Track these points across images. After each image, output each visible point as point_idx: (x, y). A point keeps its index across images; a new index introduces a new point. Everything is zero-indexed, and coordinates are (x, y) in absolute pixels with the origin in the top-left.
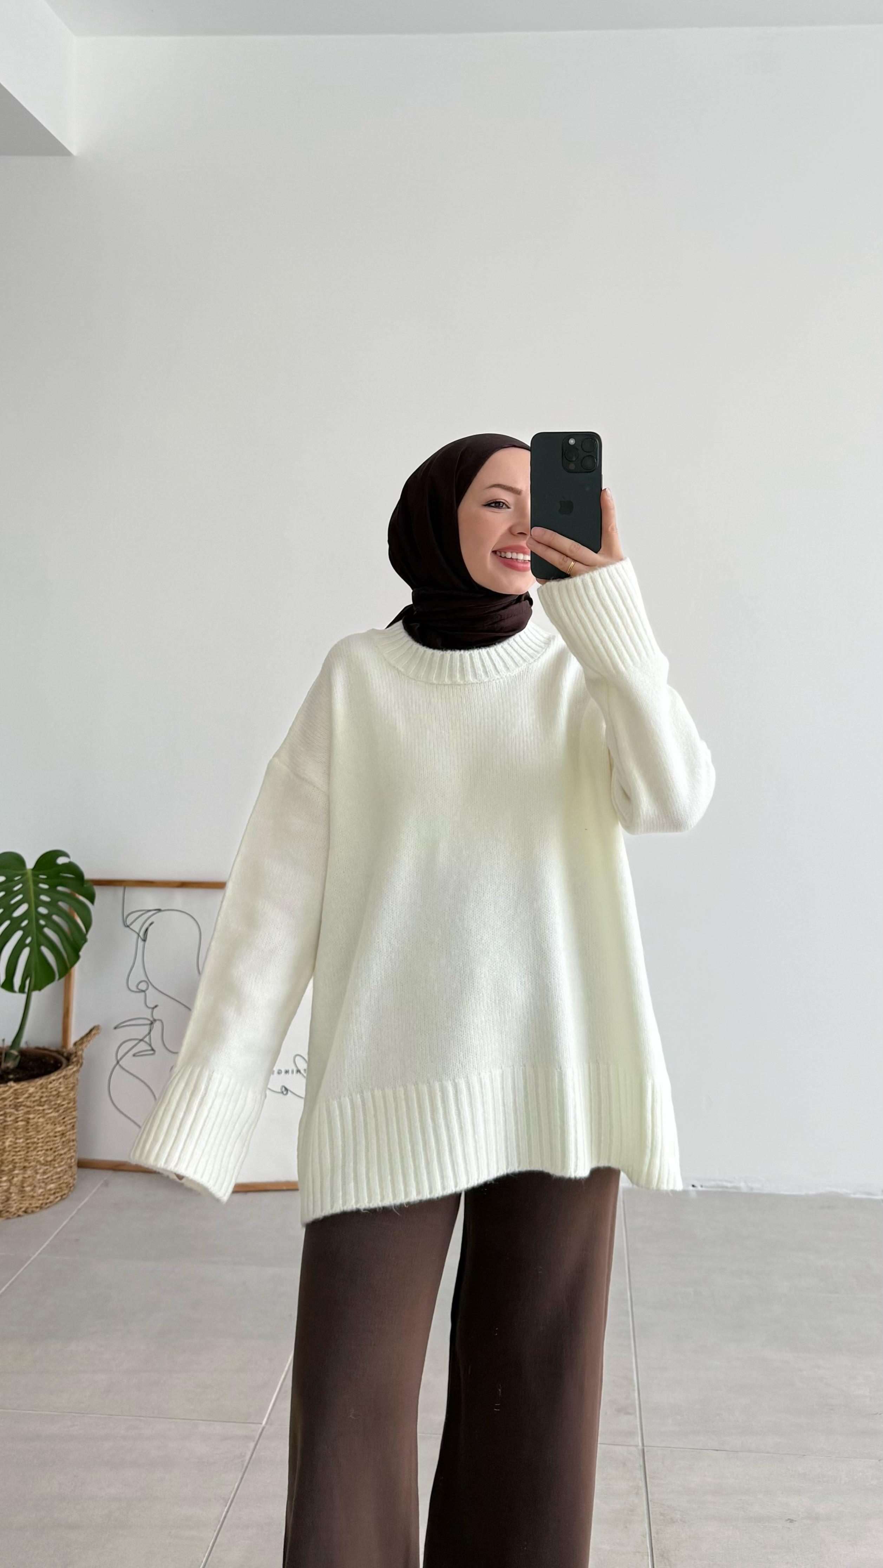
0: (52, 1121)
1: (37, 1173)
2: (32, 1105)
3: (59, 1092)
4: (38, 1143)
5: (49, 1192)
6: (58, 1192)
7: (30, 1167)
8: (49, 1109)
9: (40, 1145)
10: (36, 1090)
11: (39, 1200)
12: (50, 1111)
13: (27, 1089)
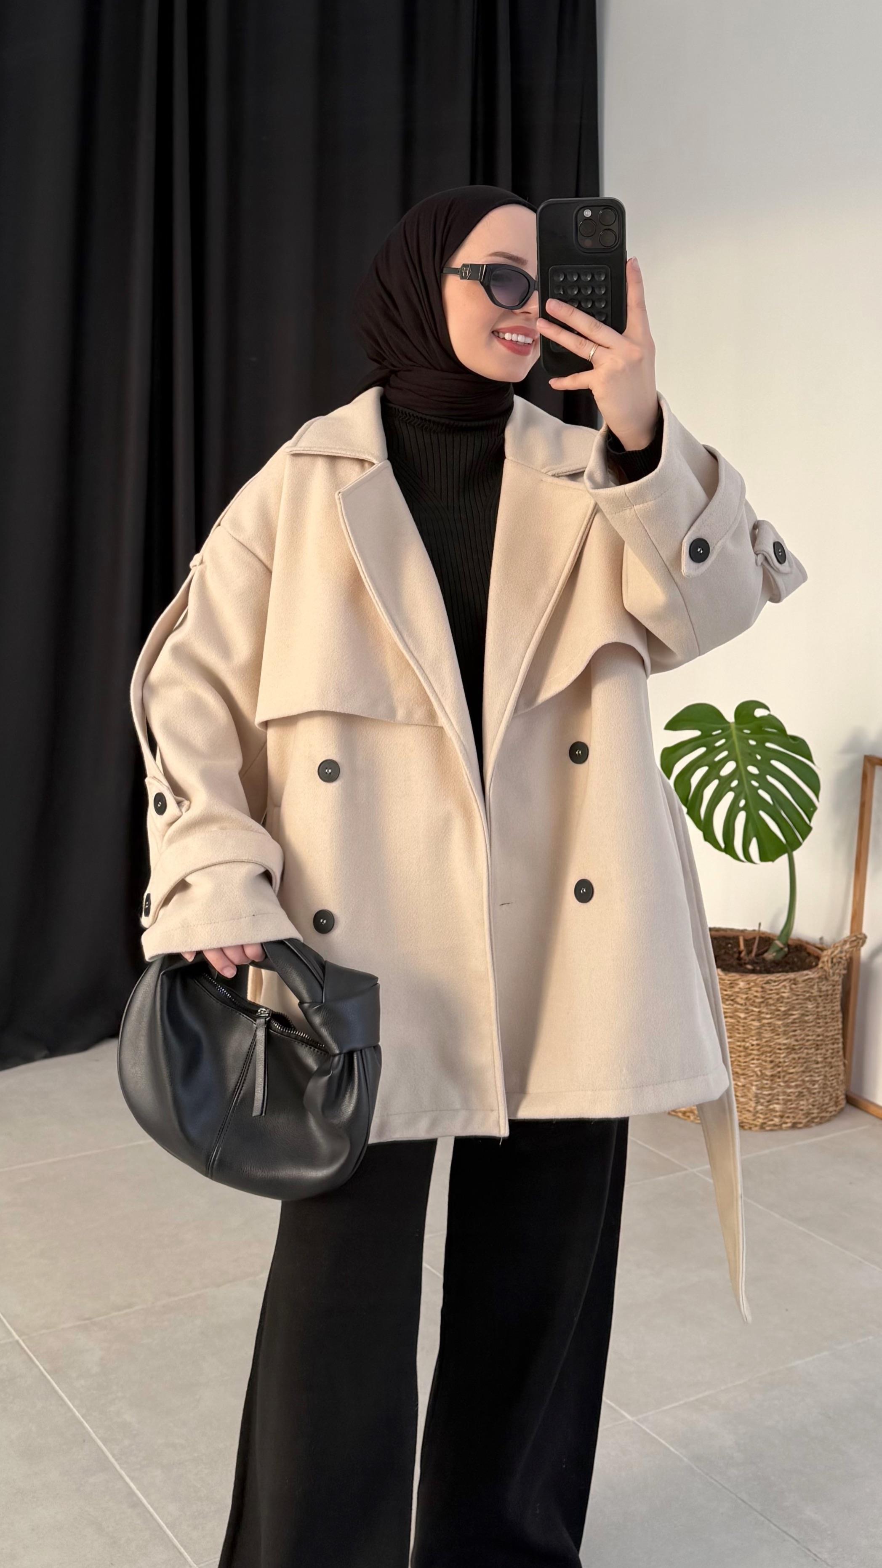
0: (771, 1028)
1: (752, 1085)
2: (742, 1002)
3: (783, 997)
4: (752, 1050)
5: (774, 1114)
6: (788, 1117)
7: (743, 1074)
8: (767, 1014)
9: (755, 1052)
10: (747, 986)
11: (759, 1118)
12: (768, 1016)
13: (736, 982)
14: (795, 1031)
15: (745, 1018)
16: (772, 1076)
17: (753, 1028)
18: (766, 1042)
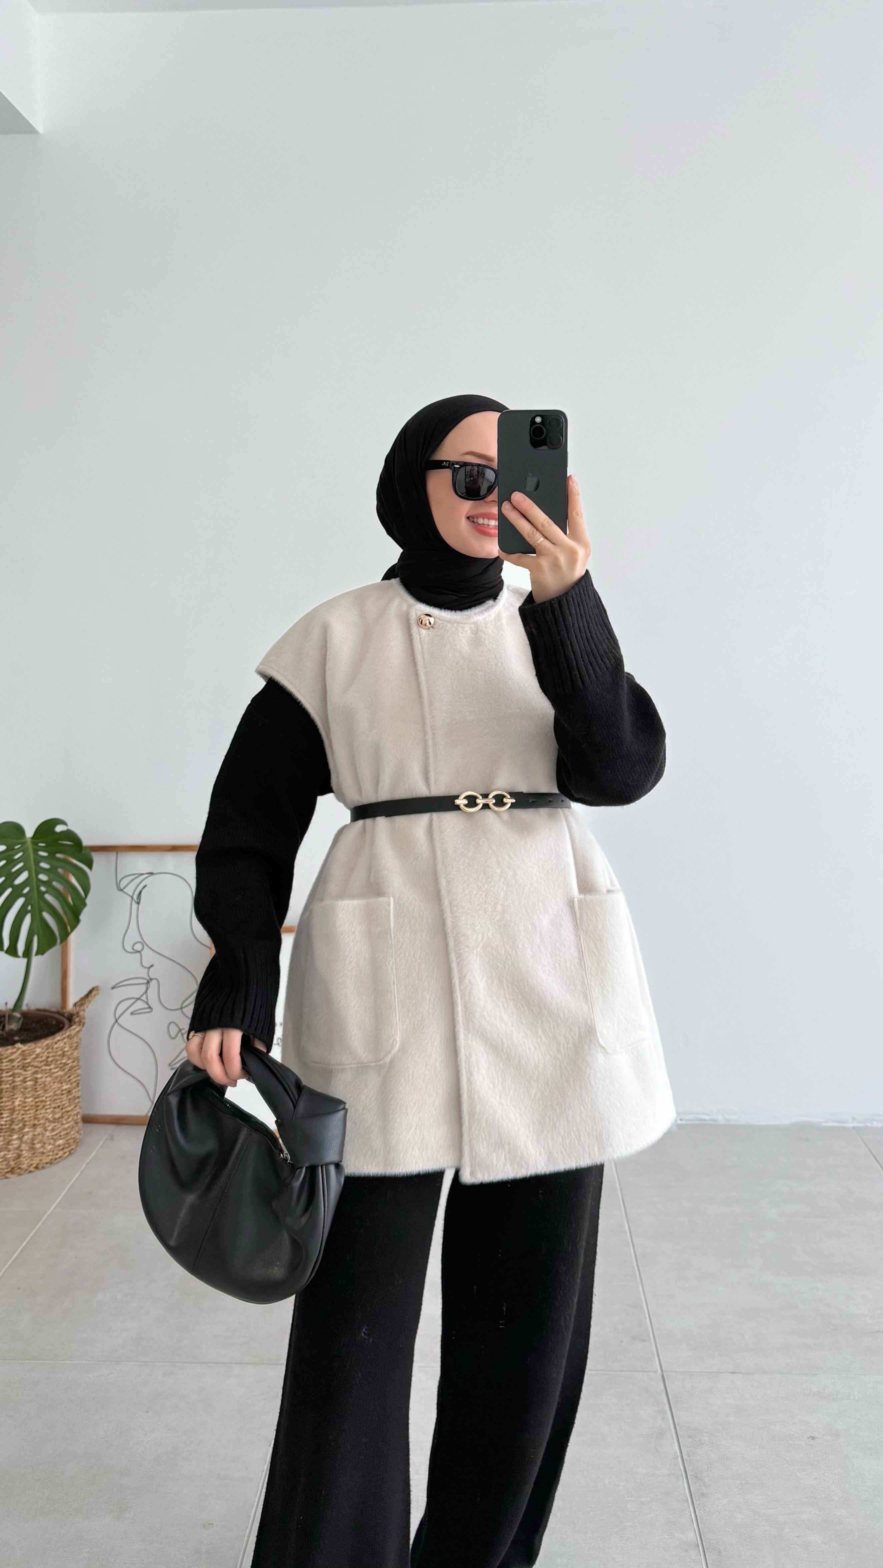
0: (59, 1079)
1: (46, 1130)
2: (39, 1065)
3: (64, 1052)
4: (46, 1102)
5: (58, 1148)
6: (67, 1148)
7: (40, 1124)
8: (55, 1068)
9: (48, 1103)
10: (42, 1051)
11: (49, 1156)
12: (56, 1070)
13: (34, 1050)
14: (69, 1077)
15: (41, 1078)
16: (59, 1118)
17: (47, 1083)
18: (55, 1092)
